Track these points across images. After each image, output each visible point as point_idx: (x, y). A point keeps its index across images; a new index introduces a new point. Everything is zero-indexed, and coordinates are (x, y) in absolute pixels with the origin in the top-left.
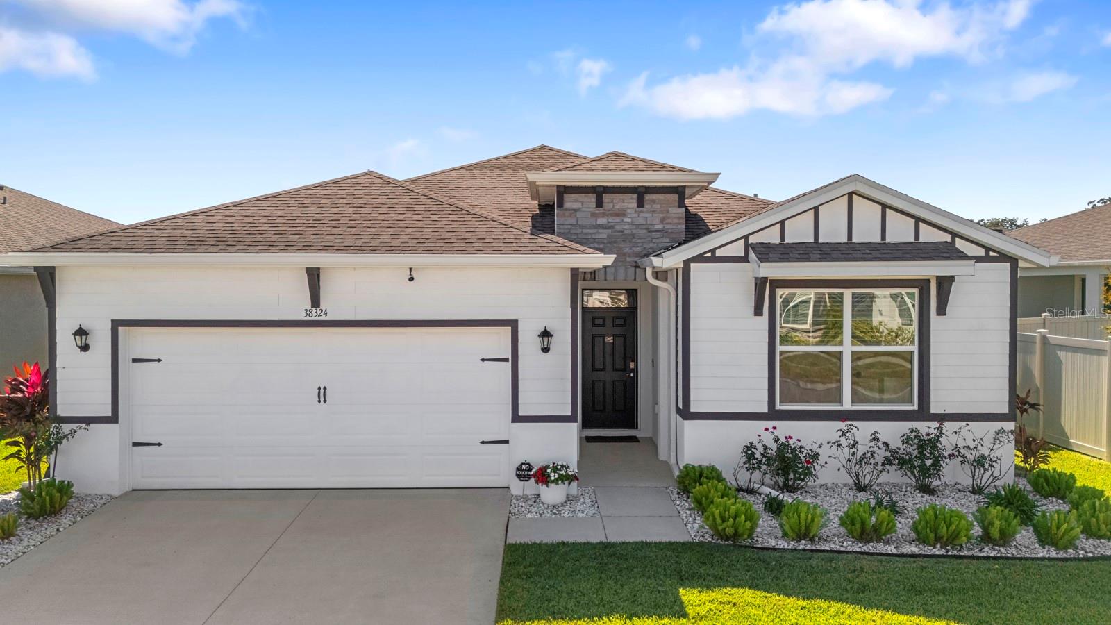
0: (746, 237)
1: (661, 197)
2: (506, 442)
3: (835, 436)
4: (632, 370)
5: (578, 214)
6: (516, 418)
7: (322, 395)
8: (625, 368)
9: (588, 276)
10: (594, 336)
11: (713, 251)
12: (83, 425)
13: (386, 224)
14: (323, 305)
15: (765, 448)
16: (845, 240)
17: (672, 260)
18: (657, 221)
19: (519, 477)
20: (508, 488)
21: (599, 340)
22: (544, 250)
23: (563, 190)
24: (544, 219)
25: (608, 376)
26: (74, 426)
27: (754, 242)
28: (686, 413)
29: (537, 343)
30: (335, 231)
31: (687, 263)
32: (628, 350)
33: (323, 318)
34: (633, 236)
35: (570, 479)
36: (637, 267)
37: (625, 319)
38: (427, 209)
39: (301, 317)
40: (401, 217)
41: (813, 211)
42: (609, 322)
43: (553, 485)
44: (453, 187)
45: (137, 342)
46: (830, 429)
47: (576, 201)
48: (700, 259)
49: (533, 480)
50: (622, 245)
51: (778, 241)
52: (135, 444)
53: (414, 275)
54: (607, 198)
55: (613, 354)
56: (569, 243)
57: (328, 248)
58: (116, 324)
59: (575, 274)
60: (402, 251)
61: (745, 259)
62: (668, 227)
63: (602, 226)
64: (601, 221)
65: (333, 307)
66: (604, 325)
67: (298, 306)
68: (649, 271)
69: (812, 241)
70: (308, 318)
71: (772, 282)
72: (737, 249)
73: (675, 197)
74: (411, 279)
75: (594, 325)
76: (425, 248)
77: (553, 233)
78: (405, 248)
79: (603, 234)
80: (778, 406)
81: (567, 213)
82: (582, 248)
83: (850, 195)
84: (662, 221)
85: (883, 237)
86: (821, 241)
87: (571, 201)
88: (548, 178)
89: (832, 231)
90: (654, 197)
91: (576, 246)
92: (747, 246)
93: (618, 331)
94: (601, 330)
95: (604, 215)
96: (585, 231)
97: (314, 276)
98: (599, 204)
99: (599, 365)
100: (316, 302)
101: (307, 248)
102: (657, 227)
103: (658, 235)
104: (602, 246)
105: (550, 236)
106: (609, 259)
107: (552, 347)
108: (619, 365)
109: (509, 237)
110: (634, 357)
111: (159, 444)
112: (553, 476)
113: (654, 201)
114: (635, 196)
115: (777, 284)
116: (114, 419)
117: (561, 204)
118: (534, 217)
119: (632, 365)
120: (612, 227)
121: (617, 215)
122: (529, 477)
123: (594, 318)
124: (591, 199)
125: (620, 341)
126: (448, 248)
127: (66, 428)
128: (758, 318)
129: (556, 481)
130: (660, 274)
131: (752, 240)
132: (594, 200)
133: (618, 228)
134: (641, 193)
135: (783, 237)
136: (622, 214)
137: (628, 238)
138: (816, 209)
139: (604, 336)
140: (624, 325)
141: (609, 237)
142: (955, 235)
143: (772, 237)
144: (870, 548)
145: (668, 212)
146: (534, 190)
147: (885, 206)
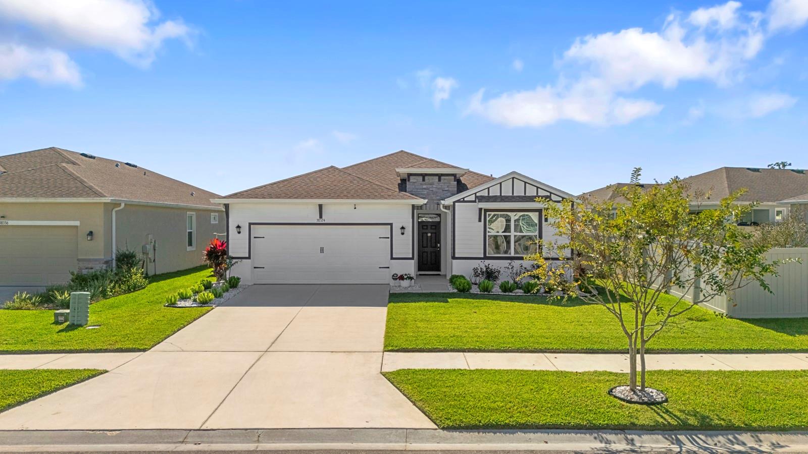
0: (475, 194)
1: (447, 177)
2: (388, 268)
3: (507, 265)
4: (439, 248)
5: (416, 184)
6: (392, 258)
7: (322, 250)
8: (436, 246)
9: (419, 208)
10: (423, 233)
11: (463, 198)
12: (240, 260)
13: (344, 188)
14: (323, 218)
15: (481, 269)
16: (511, 195)
17: (449, 202)
18: (446, 187)
19: (393, 279)
20: (389, 284)
21: (425, 235)
22: (402, 198)
23: (410, 175)
24: (403, 185)
25: (429, 249)
26: (237, 260)
27: (479, 195)
28: (454, 258)
29: (400, 231)
30: (326, 191)
31: (454, 203)
32: (437, 238)
33: (323, 222)
34: (437, 192)
35: (411, 278)
36: (438, 204)
37: (436, 226)
38: (358, 182)
39: (316, 222)
40: (349, 186)
41: (499, 184)
42: (429, 227)
43: (405, 280)
44: (364, 171)
45: (258, 231)
46: (506, 263)
47: (414, 179)
48: (459, 201)
49: (398, 280)
50: (432, 196)
51: (487, 195)
52: (255, 268)
53: (356, 207)
54: (426, 178)
55: (431, 241)
56: (411, 196)
57: (325, 197)
58: (250, 224)
59: (413, 206)
60: (352, 198)
61: (475, 202)
62: (450, 189)
63: (425, 189)
64: (424, 187)
65: (327, 218)
66: (427, 229)
67: (315, 218)
68: (441, 206)
69: (499, 195)
70: (318, 222)
71: (485, 210)
72: (473, 198)
73: (453, 177)
74: (355, 208)
75: (423, 229)
76: (359, 197)
77: (406, 191)
78: (353, 197)
79: (425, 192)
80: (487, 255)
81: (411, 184)
82: (416, 197)
83: (513, 178)
84: (448, 186)
85: (525, 194)
86: (502, 195)
87: (412, 179)
88: (404, 171)
89: (507, 192)
90: (445, 177)
91: (414, 196)
92: (476, 197)
93: (432, 231)
94: (425, 231)
95: (425, 184)
96: (419, 190)
97: (320, 206)
98: (424, 180)
99: (425, 245)
100: (321, 217)
101: (318, 197)
102: (447, 189)
103: (446, 192)
104: (424, 196)
105: (404, 193)
106: (425, 201)
107: (405, 233)
108: (434, 245)
109: (390, 193)
110: (439, 242)
111: (264, 268)
112: (405, 277)
113: (445, 179)
114: (437, 177)
115: (486, 210)
116: (249, 258)
117: (409, 181)
118: (399, 184)
119: (439, 245)
120: (428, 189)
121: (431, 184)
122: (397, 279)
123: (423, 226)
124: (421, 178)
125: (434, 235)
126: (368, 197)
127: (234, 261)
128: (480, 223)
129: (406, 279)
130: (446, 207)
131: (478, 194)
132: (422, 179)
133: (431, 189)
134: (440, 176)
135: (489, 193)
136: (432, 184)
137: (435, 193)
138: (501, 183)
139: (427, 233)
140: (436, 229)
141: (428, 193)
142: (551, 193)
143: (485, 193)
144: (507, 294)
145: (450, 183)
146: (398, 174)
147: (525, 183)
